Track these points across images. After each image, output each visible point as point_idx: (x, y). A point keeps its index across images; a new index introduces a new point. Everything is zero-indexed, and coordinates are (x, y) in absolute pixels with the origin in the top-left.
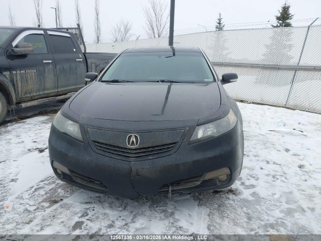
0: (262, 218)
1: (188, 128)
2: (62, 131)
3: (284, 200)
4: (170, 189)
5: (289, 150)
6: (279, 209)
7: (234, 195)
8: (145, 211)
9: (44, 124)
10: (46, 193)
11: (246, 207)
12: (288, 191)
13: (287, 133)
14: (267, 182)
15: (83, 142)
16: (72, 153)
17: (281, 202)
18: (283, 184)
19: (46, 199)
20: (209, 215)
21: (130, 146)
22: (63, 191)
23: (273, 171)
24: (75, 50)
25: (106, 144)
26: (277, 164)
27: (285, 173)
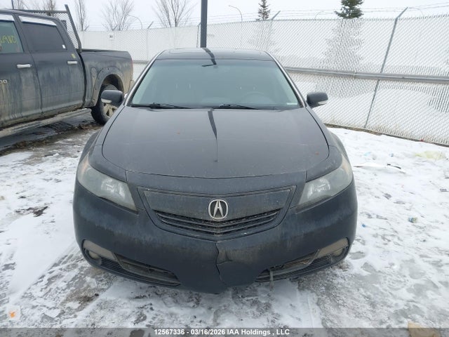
0: (389, 303)
1: (294, 187)
2: (100, 195)
3: (406, 272)
4: (272, 274)
5: (390, 196)
6: (406, 287)
7: (341, 270)
8: (229, 305)
9: (29, 166)
10: (69, 286)
11: (363, 288)
12: (408, 259)
13: (380, 170)
14: (377, 247)
15: (137, 213)
16: (120, 230)
17: (405, 276)
18: (398, 249)
19: (71, 296)
20: (318, 304)
21: (214, 218)
22: (94, 280)
23: (380, 228)
24: (64, 47)
25: (175, 215)
26: (381, 218)
27: (396, 232)
